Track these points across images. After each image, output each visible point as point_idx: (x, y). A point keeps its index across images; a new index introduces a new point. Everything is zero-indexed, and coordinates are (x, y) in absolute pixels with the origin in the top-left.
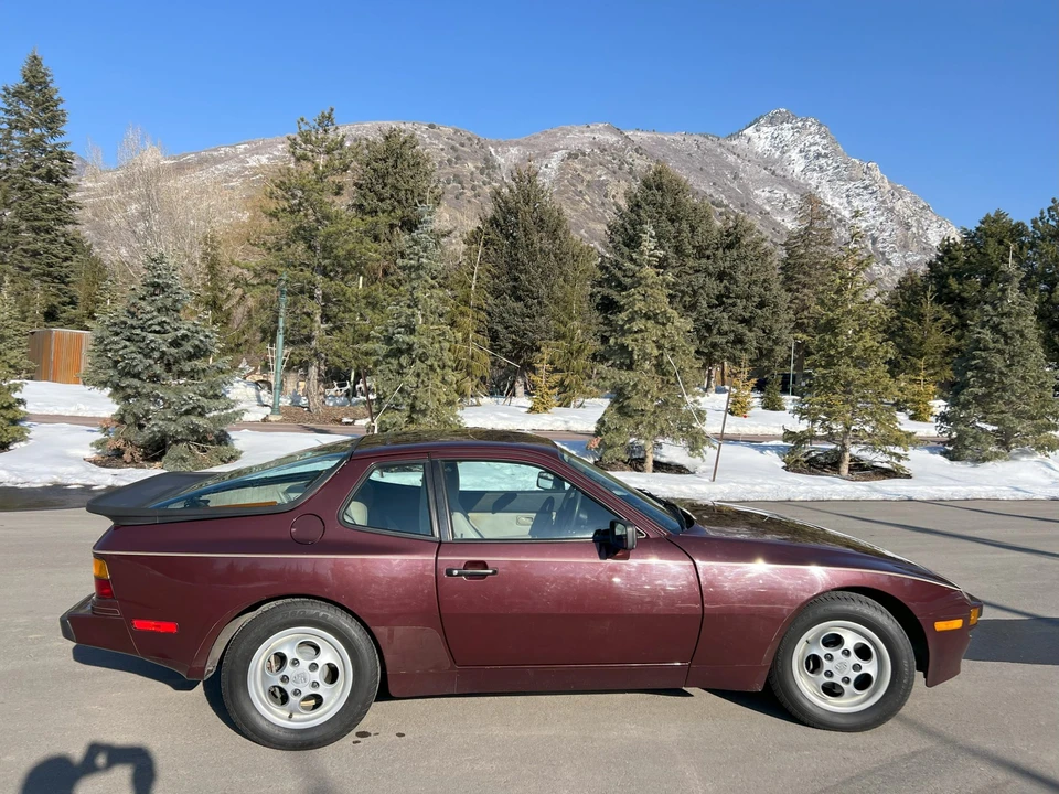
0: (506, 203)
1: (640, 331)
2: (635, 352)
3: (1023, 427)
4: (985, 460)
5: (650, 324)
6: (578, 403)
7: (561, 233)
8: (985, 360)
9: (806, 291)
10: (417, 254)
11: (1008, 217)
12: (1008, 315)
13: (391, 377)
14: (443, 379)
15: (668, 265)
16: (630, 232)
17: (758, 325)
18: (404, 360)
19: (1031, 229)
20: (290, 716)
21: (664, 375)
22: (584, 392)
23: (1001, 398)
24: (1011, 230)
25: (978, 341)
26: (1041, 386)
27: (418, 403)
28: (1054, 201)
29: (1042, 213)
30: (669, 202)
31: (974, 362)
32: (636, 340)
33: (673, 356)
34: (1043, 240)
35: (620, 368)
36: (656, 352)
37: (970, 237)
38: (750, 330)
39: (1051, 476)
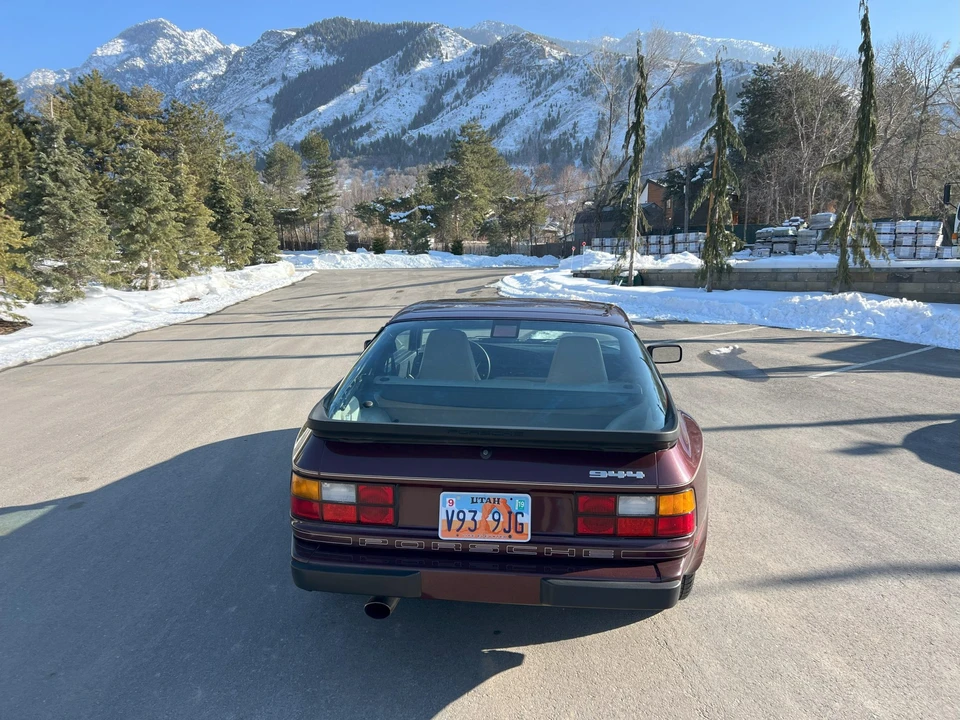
8: (53, 206)
25: (43, 186)
31: (43, 208)
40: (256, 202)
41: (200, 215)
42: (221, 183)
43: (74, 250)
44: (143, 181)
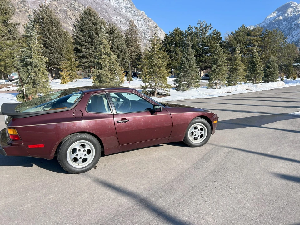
0: (39, 15)
1: (104, 58)
2: (103, 64)
3: (192, 82)
4: (185, 90)
5: (106, 56)
6: (75, 81)
7: (59, 26)
8: (184, 66)
9: (132, 47)
10: (29, 32)
11: (180, 29)
12: (189, 55)
13: (25, 73)
14: (43, 73)
15: (94, 38)
16: (82, 27)
17: (121, 57)
18: (29, 67)
19: (185, 33)
20: (78, 165)
21: (111, 71)
22: (77, 77)
23: (188, 75)
24: (181, 33)
25: (183, 61)
26: (196, 72)
27: (36, 81)
28: (190, 26)
29: (187, 29)
30: (93, 19)
31: (182, 67)
32: (103, 61)
33: (113, 66)
34: (188, 36)
35: (98, 69)
36: (109, 65)
37: (171, 34)
38: (119, 59)
39: (198, 93)
40: (272, 61)
41: (240, 66)
42: (255, 56)
43: (187, 77)
44: (217, 57)
